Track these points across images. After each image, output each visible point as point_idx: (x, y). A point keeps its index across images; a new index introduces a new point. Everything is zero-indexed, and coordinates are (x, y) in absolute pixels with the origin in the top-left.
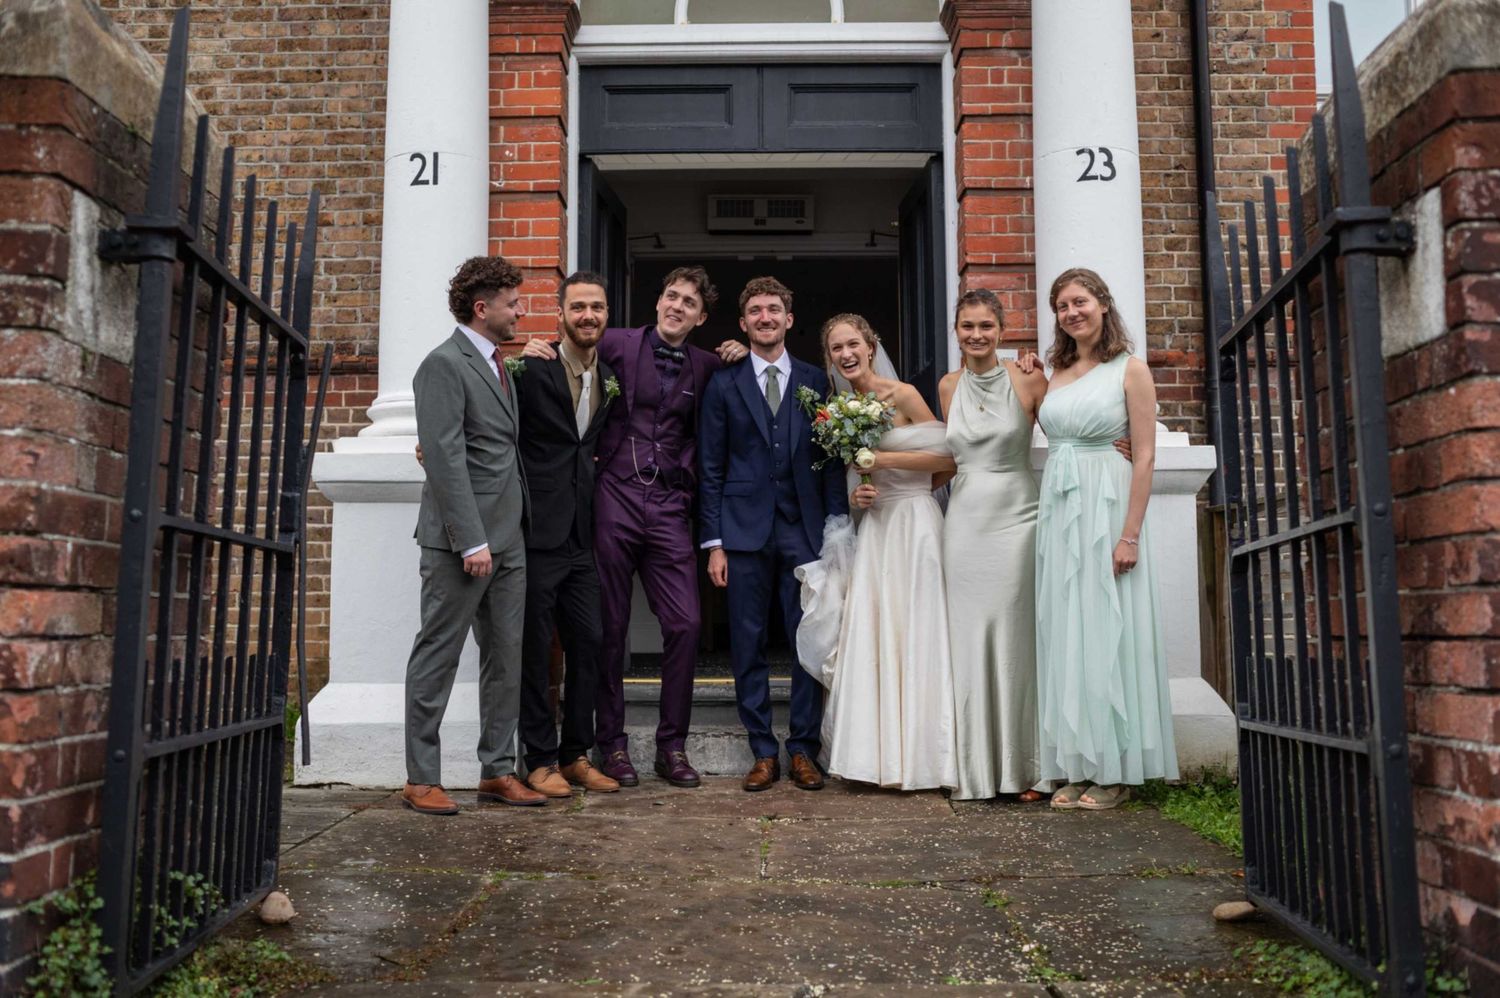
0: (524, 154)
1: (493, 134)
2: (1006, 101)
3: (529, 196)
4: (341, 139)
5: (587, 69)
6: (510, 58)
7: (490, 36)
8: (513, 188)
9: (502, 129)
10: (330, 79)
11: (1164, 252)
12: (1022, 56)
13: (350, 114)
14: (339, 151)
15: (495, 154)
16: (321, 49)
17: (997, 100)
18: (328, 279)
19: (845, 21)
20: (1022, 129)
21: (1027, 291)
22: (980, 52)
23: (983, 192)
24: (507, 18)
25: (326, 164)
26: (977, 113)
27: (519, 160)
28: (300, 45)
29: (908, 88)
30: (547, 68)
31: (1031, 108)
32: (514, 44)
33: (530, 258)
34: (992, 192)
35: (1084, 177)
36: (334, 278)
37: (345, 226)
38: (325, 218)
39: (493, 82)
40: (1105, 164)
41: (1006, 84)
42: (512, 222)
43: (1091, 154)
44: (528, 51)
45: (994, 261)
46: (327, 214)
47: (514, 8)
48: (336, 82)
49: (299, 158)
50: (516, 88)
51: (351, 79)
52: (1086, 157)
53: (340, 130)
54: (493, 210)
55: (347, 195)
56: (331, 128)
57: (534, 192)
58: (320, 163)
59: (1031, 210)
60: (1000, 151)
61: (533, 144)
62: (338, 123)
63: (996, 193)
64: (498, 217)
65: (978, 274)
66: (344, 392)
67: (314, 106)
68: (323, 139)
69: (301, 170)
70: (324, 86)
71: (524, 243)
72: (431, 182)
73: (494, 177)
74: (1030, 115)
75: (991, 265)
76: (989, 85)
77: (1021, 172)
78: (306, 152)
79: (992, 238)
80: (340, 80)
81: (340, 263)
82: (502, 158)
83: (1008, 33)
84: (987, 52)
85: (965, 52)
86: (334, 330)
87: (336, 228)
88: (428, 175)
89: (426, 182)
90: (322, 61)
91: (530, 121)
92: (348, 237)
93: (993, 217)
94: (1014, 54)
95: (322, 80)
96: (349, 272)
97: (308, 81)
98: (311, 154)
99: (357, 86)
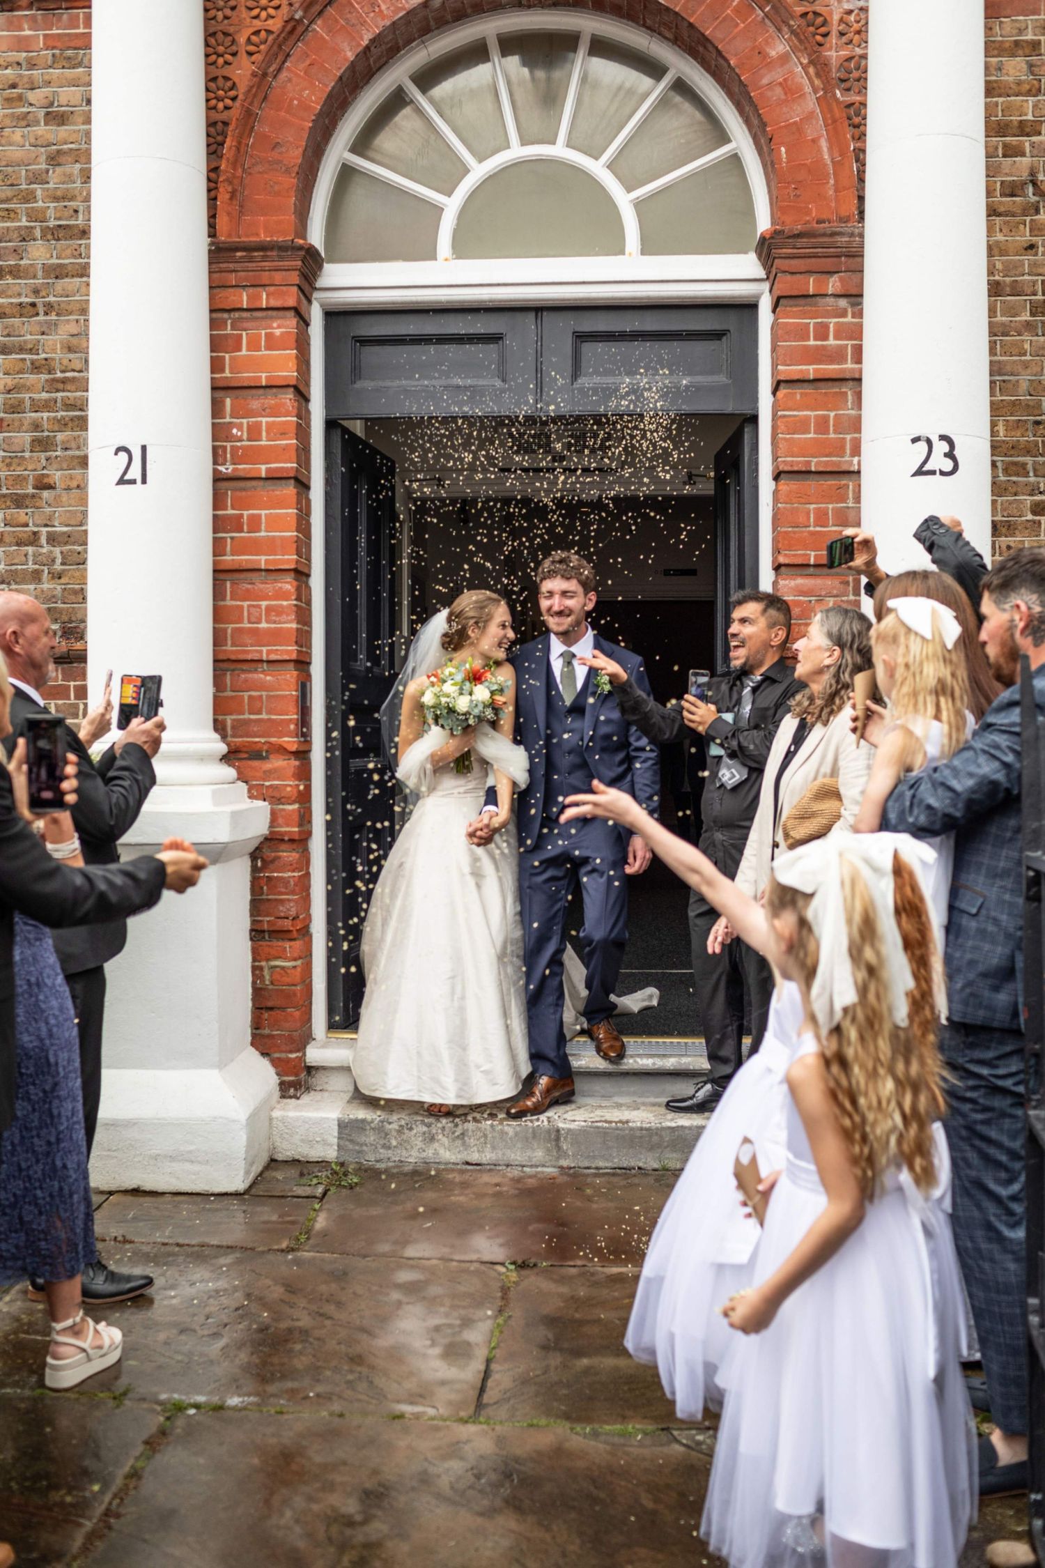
0: (254, 432)
1: (217, 409)
2: (832, 362)
3: (261, 483)
4: (60, 386)
5: (333, 316)
6: (237, 315)
7: (211, 288)
8: (242, 474)
9: (228, 401)
10: (46, 314)
11: (1030, 517)
12: (853, 305)
13: (71, 356)
14: (59, 401)
15: (219, 433)
16: (35, 277)
17: (820, 362)
18: (51, 552)
19: (643, 253)
20: (850, 397)
21: (852, 597)
22: (802, 301)
23: (800, 476)
24: (231, 266)
25: (45, 415)
26: (796, 377)
27: (249, 440)
28: (10, 272)
29: (718, 335)
30: (279, 327)
31: (860, 371)
32: (241, 296)
33: (263, 558)
34: (812, 476)
35: (920, 472)
36: (57, 550)
37: (68, 489)
38: (46, 480)
39: (216, 344)
40: (946, 455)
41: (831, 341)
42: (242, 516)
43: (929, 442)
44: (257, 305)
45: (812, 562)
46: (48, 476)
47: (239, 254)
48: (53, 317)
49: (15, 408)
50: (244, 352)
51: (71, 313)
52: (923, 446)
53: (59, 375)
54: (218, 502)
55: (69, 453)
56: (50, 373)
57: (267, 479)
58: (39, 414)
59: (858, 499)
60: (822, 425)
61: (264, 420)
62: (57, 366)
63: (816, 477)
64: (226, 509)
65: (793, 577)
66: (72, 683)
67: (29, 346)
68: (40, 386)
69: (16, 424)
70: (39, 323)
71: (255, 540)
72: (139, 480)
73: (220, 460)
74: (859, 380)
75: (808, 566)
76: (812, 342)
77: (848, 451)
78: (21, 402)
79: (813, 534)
80: (58, 315)
81: (64, 533)
82: (229, 438)
83: (835, 278)
84: (809, 300)
85: (782, 301)
86: (60, 611)
87: (58, 491)
88: (136, 472)
89: (133, 482)
90: (36, 292)
91: (261, 391)
92: (73, 502)
93: (812, 506)
94: (843, 303)
95: (37, 314)
96: (73, 544)
97: (21, 316)
98: (28, 403)
99: (77, 321)
